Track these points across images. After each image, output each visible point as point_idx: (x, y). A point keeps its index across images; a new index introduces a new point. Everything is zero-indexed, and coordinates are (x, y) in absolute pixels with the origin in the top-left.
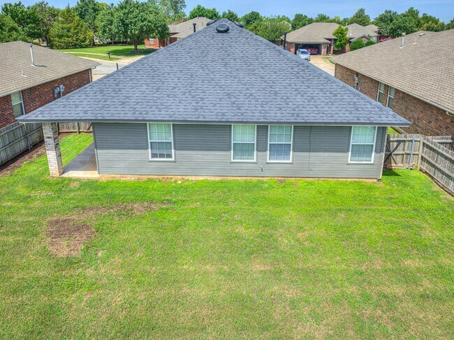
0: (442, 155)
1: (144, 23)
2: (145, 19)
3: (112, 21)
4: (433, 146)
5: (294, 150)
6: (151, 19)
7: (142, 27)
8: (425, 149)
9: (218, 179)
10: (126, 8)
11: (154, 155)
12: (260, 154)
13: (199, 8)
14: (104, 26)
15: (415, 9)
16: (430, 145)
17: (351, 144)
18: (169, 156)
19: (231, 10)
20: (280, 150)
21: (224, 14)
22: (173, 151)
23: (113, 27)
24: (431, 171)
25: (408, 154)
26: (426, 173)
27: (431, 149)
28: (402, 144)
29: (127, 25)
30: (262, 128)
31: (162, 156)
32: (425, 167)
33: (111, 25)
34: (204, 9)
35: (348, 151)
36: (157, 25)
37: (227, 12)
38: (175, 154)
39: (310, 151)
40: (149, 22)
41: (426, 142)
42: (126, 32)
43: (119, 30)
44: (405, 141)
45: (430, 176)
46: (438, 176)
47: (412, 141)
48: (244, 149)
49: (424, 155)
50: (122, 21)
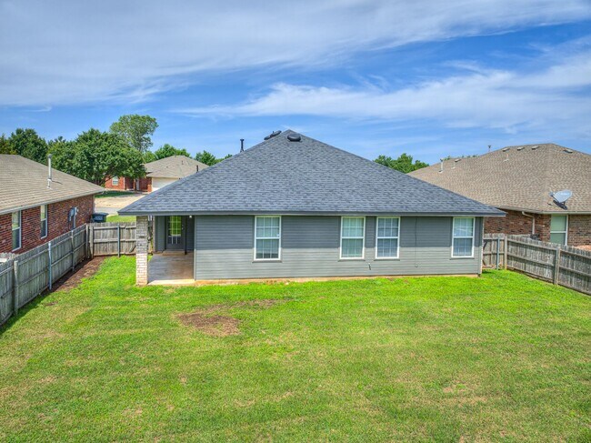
0: (531, 247)
1: (117, 157)
2: (117, 153)
3: (73, 154)
4: (519, 242)
5: (401, 246)
6: (124, 153)
7: (113, 162)
8: (510, 247)
9: (325, 280)
10: (91, 139)
11: (259, 256)
12: (369, 250)
13: (166, 147)
14: (62, 160)
15: (407, 155)
16: (516, 241)
17: (453, 237)
18: (276, 256)
19: (207, 151)
20: (388, 246)
21: (198, 155)
22: (280, 249)
23: (74, 161)
24: (521, 266)
25: (494, 254)
26: (515, 270)
27: (517, 245)
28: (488, 244)
29: (93, 159)
30: (371, 219)
31: (267, 256)
32: (513, 264)
33: (72, 159)
34: (172, 148)
35: (450, 245)
36: (132, 160)
37: (202, 153)
38: (282, 253)
39: (416, 245)
40: (123, 156)
41: (510, 240)
42: (91, 168)
43: (83, 165)
44: (490, 241)
45: (520, 271)
46: (530, 268)
47: (497, 240)
48: (352, 246)
49: (509, 253)
50: (87, 154)
